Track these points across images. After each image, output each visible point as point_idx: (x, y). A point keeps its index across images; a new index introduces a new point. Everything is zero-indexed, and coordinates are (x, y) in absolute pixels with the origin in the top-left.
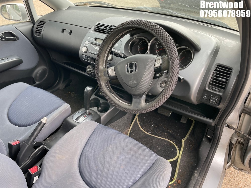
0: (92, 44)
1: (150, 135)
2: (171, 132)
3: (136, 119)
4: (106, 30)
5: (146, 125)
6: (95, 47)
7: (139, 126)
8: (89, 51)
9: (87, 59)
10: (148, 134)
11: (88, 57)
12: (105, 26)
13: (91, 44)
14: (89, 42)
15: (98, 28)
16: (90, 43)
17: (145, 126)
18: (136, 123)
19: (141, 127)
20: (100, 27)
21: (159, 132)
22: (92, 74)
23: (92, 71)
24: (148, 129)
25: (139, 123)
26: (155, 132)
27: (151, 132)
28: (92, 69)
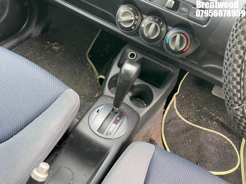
1: (193, 125)
2: (221, 119)
3: (174, 101)
5: (185, 108)
7: (177, 111)
10: (190, 123)
17: (184, 111)
18: (172, 109)
19: (179, 111)
21: (204, 120)
22: (133, 28)
23: (134, 22)
24: (187, 115)
25: (176, 106)
26: (199, 120)
27: (192, 119)
28: (135, 18)
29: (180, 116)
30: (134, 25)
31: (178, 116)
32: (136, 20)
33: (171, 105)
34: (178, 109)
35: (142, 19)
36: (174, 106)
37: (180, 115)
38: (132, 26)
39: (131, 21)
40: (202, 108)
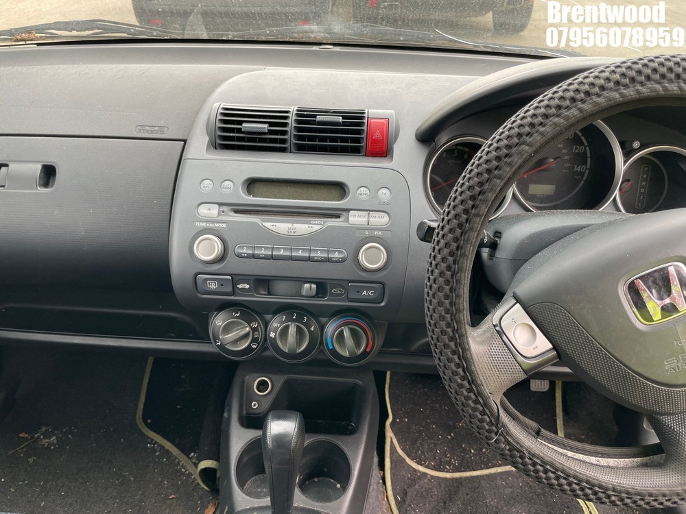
0: (236, 212)
1: (457, 474)
3: (392, 441)
4: (284, 133)
5: (421, 444)
6: (268, 225)
7: (408, 460)
8: (238, 250)
9: (229, 289)
10: (447, 475)
11: (236, 279)
12: (277, 119)
13: (232, 214)
14: (220, 204)
15: (239, 131)
16: (225, 208)
18: (397, 462)
19: (412, 460)
20: (246, 126)
21: (473, 451)
22: (254, 347)
23: (253, 335)
24: (435, 458)
25: (402, 450)
26: (463, 457)
27: (449, 463)
28: (251, 327)
29: (421, 469)
30: (254, 340)
31: (415, 470)
32: (254, 330)
33: (390, 454)
34: (409, 456)
35: (266, 324)
36: (397, 452)
37: (420, 466)
38: (251, 343)
39: (246, 336)
40: (455, 427)
